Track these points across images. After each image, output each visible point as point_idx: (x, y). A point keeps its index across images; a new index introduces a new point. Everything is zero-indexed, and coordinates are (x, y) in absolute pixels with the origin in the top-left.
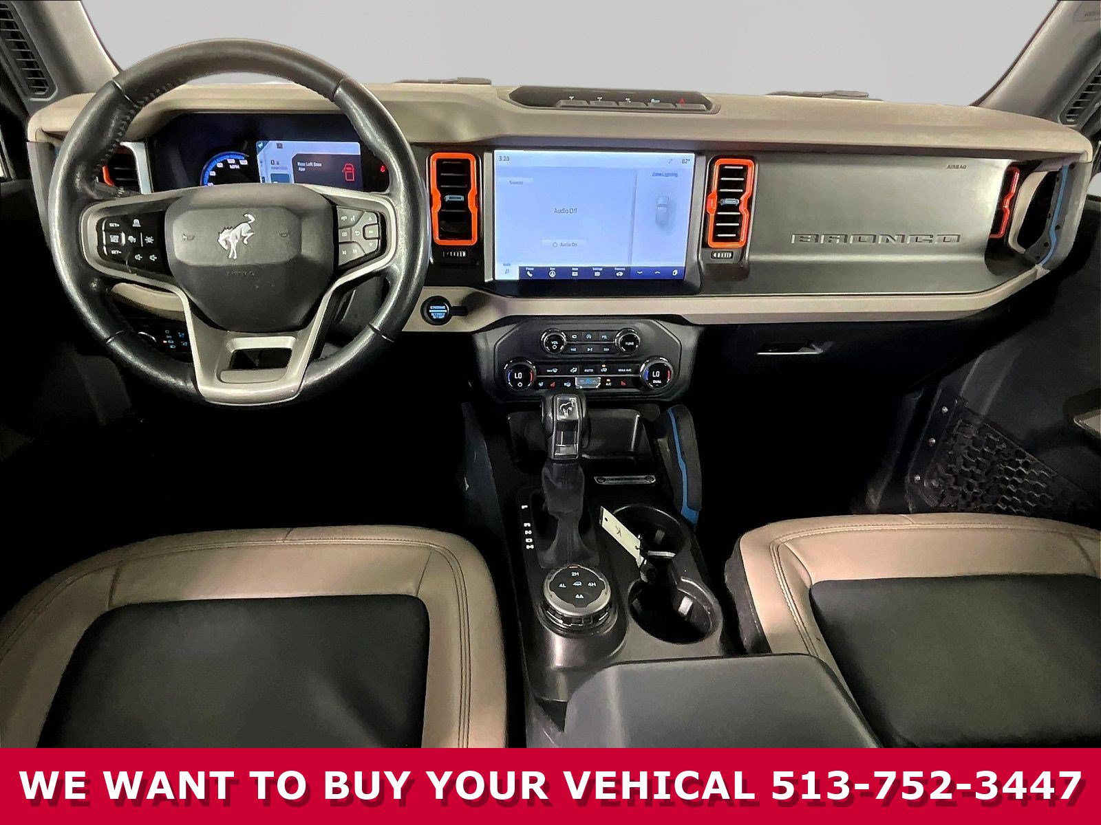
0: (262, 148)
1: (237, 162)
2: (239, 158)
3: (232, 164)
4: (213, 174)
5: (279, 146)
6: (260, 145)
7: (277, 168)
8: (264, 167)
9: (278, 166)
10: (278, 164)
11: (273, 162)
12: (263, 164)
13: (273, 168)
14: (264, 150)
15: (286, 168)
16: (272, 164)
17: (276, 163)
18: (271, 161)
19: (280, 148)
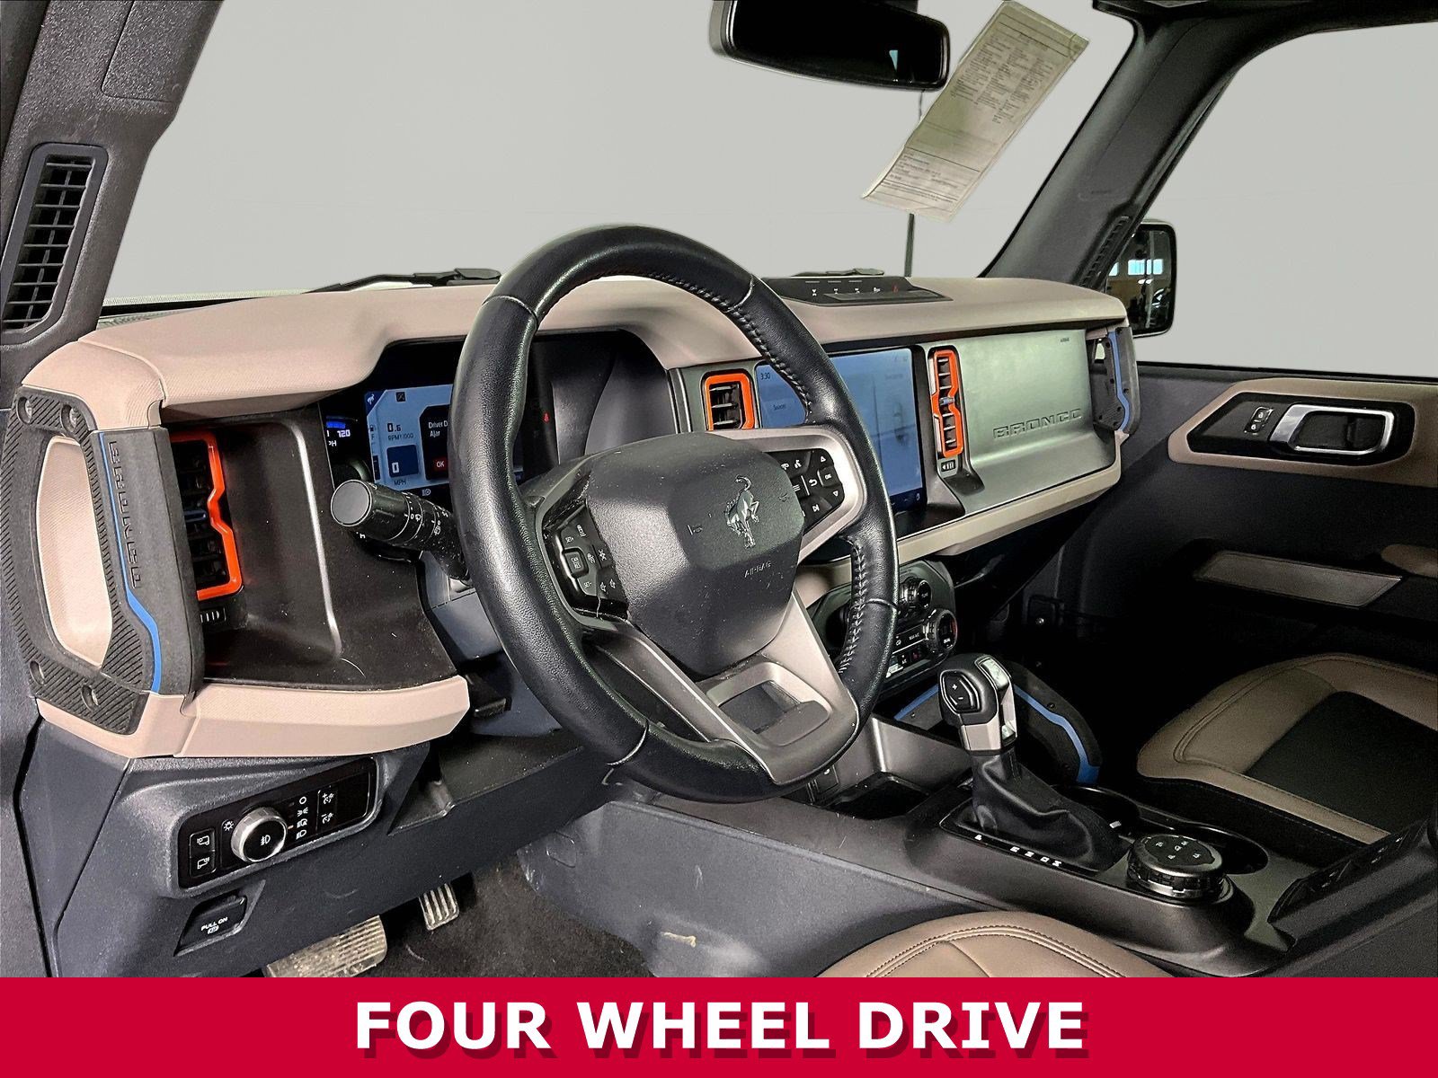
0: (374, 403)
5: (401, 397)
6: (370, 400)
7: (397, 438)
8: (376, 439)
9: (398, 433)
10: (399, 429)
11: (390, 427)
12: (376, 432)
13: (390, 438)
14: (377, 407)
15: (411, 436)
16: (389, 431)
17: (395, 428)
18: (388, 425)
19: (401, 400)
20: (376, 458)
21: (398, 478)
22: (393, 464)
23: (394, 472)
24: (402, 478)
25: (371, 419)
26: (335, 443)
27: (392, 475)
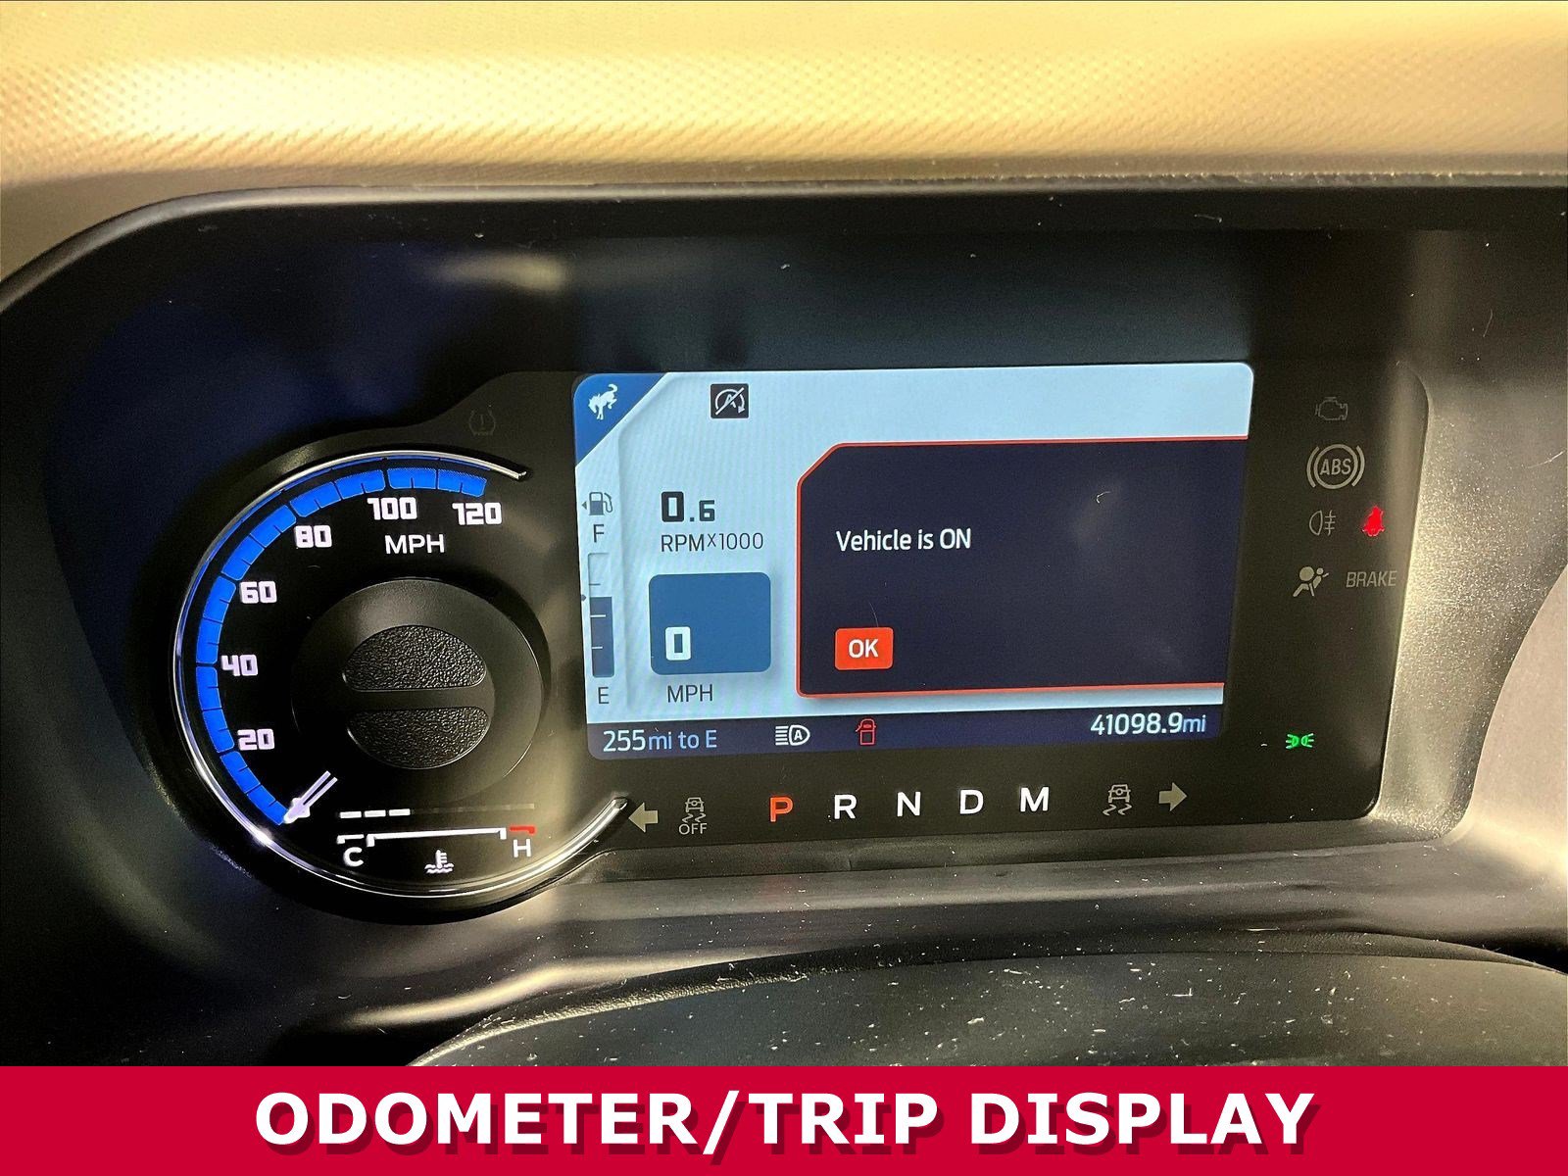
0: (614, 415)
1: (435, 512)
2: (448, 483)
3: (398, 528)
4: (260, 593)
5: (729, 406)
6: (601, 402)
7: (696, 543)
8: (611, 541)
9: (708, 528)
10: (706, 513)
11: (672, 504)
12: (610, 520)
13: (668, 543)
14: (624, 432)
15: (752, 541)
16: (666, 518)
17: (691, 509)
18: (666, 496)
19: (730, 413)
20: (602, 605)
21: (684, 680)
22: (671, 633)
23: (671, 655)
24: (698, 679)
25: (591, 474)
26: (441, 543)
27: (660, 664)
